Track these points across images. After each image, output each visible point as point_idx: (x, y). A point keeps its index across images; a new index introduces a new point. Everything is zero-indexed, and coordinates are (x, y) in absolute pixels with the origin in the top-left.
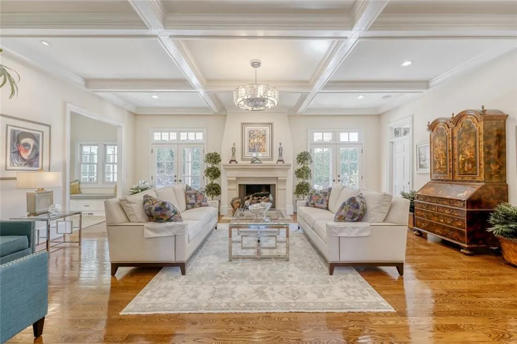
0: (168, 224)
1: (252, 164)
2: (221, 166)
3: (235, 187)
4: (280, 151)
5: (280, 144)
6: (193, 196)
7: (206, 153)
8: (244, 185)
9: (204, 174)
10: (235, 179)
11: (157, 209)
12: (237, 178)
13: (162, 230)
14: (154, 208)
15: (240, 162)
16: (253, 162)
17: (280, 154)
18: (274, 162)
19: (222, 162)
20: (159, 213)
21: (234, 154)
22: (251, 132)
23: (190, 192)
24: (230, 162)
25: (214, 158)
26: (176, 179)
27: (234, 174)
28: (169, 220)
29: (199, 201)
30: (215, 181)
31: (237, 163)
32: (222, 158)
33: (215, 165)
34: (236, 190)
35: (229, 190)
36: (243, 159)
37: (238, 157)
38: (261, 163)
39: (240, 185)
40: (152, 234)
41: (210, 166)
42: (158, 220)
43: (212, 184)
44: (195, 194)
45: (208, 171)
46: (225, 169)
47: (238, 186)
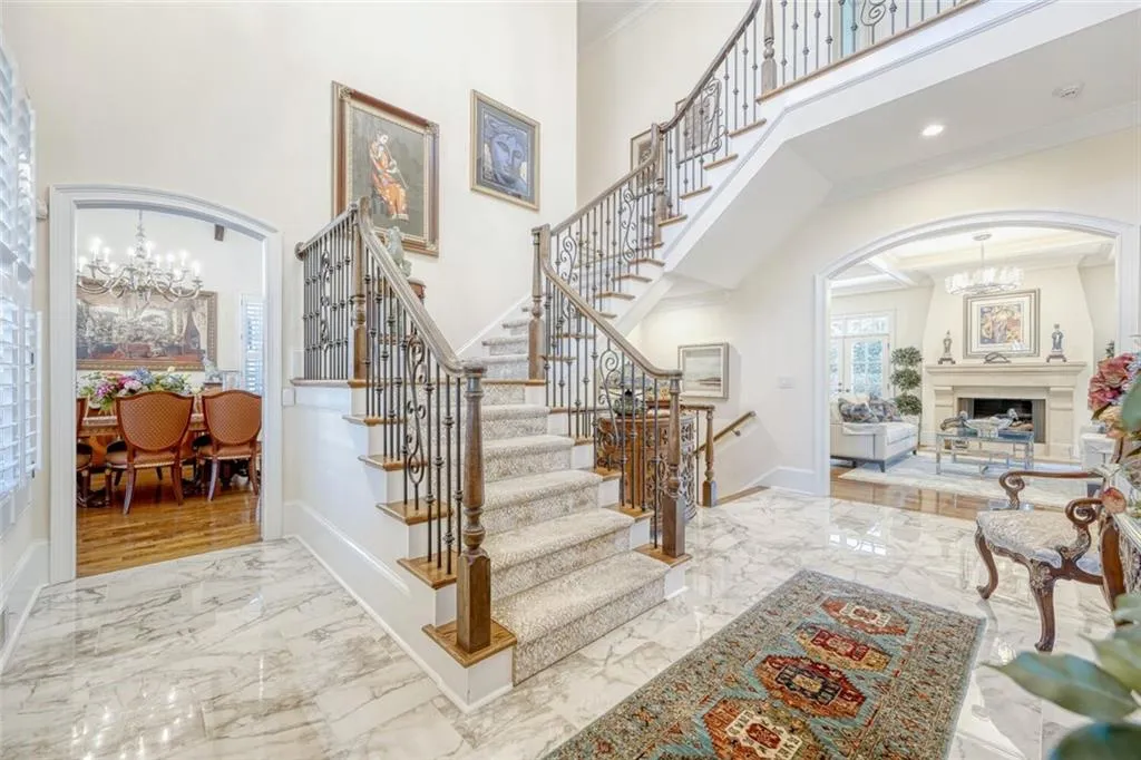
0: (867, 424)
1: (987, 365)
2: (921, 369)
3: (952, 401)
4: (1055, 339)
5: (1057, 326)
6: (881, 408)
7: (892, 349)
8: (969, 399)
9: (888, 381)
10: (950, 388)
11: (856, 410)
12: (953, 387)
13: (860, 430)
14: (853, 408)
15: (960, 361)
16: (988, 361)
17: (1057, 345)
18: (1042, 359)
19: (924, 363)
20: (858, 414)
21: (947, 349)
22: (985, 310)
23: (875, 402)
24: (940, 362)
25: (911, 356)
26: (841, 387)
27: (947, 382)
28: (866, 421)
29: (889, 415)
30: (910, 392)
31: (954, 363)
32: (924, 354)
33: (910, 367)
34: (952, 406)
35: (937, 406)
36: (966, 355)
37: (957, 352)
38: (1008, 362)
39: (960, 399)
40: (851, 432)
41: (901, 368)
42: (856, 420)
43: (904, 396)
44: (883, 405)
45: (898, 377)
46: (930, 373)
47: (956, 401)
